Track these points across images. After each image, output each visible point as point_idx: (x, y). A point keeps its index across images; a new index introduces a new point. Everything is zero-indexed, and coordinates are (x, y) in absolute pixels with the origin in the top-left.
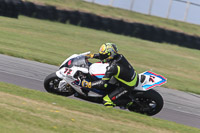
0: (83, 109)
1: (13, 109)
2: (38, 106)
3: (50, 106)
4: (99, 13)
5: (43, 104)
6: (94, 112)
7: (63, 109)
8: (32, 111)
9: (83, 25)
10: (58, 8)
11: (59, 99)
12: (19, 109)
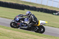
0: (44, 37)
1: (22, 37)
2: (30, 36)
3: (34, 36)
4: (49, 8)
5: (32, 35)
6: (47, 37)
7: (38, 37)
8: (28, 37)
9: (44, 12)
10: (36, 7)
11: (37, 34)
12: (24, 37)
